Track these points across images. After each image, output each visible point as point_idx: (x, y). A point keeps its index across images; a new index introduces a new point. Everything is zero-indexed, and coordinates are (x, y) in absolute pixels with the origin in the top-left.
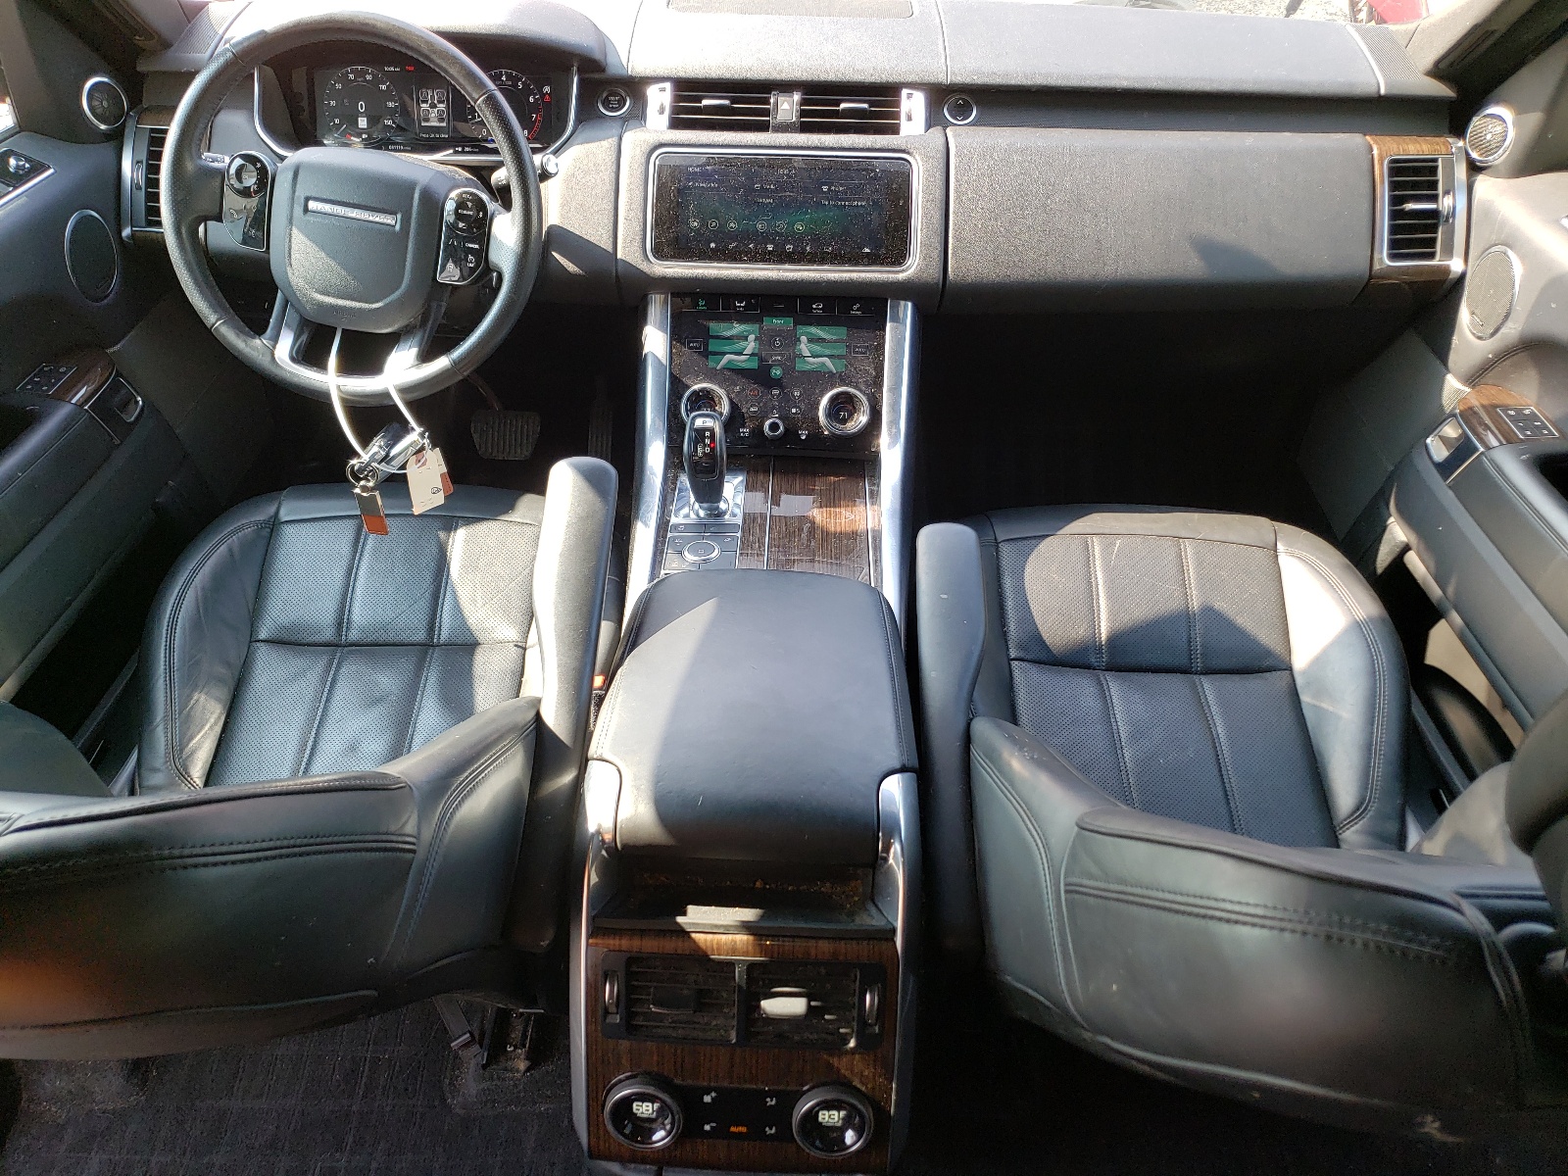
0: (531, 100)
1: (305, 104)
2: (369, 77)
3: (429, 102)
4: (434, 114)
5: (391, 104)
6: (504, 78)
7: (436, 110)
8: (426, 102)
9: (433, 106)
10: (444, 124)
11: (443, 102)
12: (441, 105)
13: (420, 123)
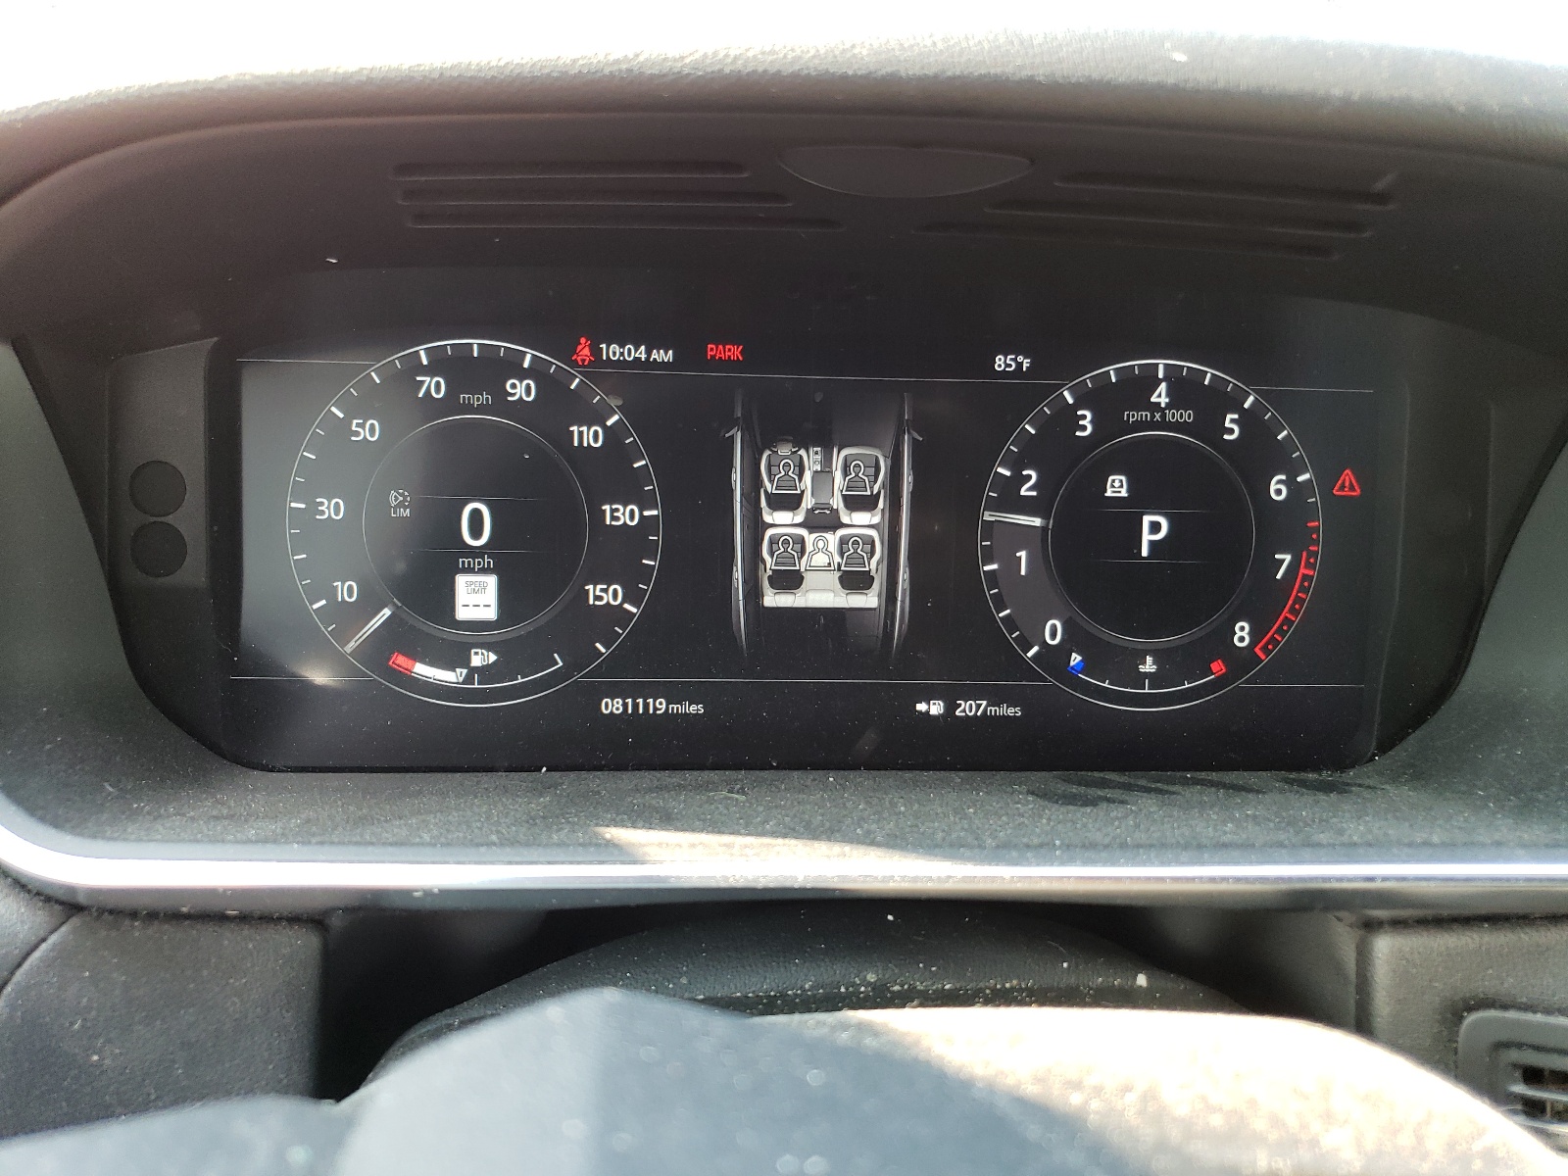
0: (1278, 489)
1: (190, 519)
2: (520, 390)
3: (808, 502)
4: (822, 551)
5: (623, 515)
6: (1161, 396)
7: (833, 539)
8: (791, 502)
9: (823, 521)
10: (869, 600)
11: (866, 503)
12: (862, 518)
13: (754, 593)
